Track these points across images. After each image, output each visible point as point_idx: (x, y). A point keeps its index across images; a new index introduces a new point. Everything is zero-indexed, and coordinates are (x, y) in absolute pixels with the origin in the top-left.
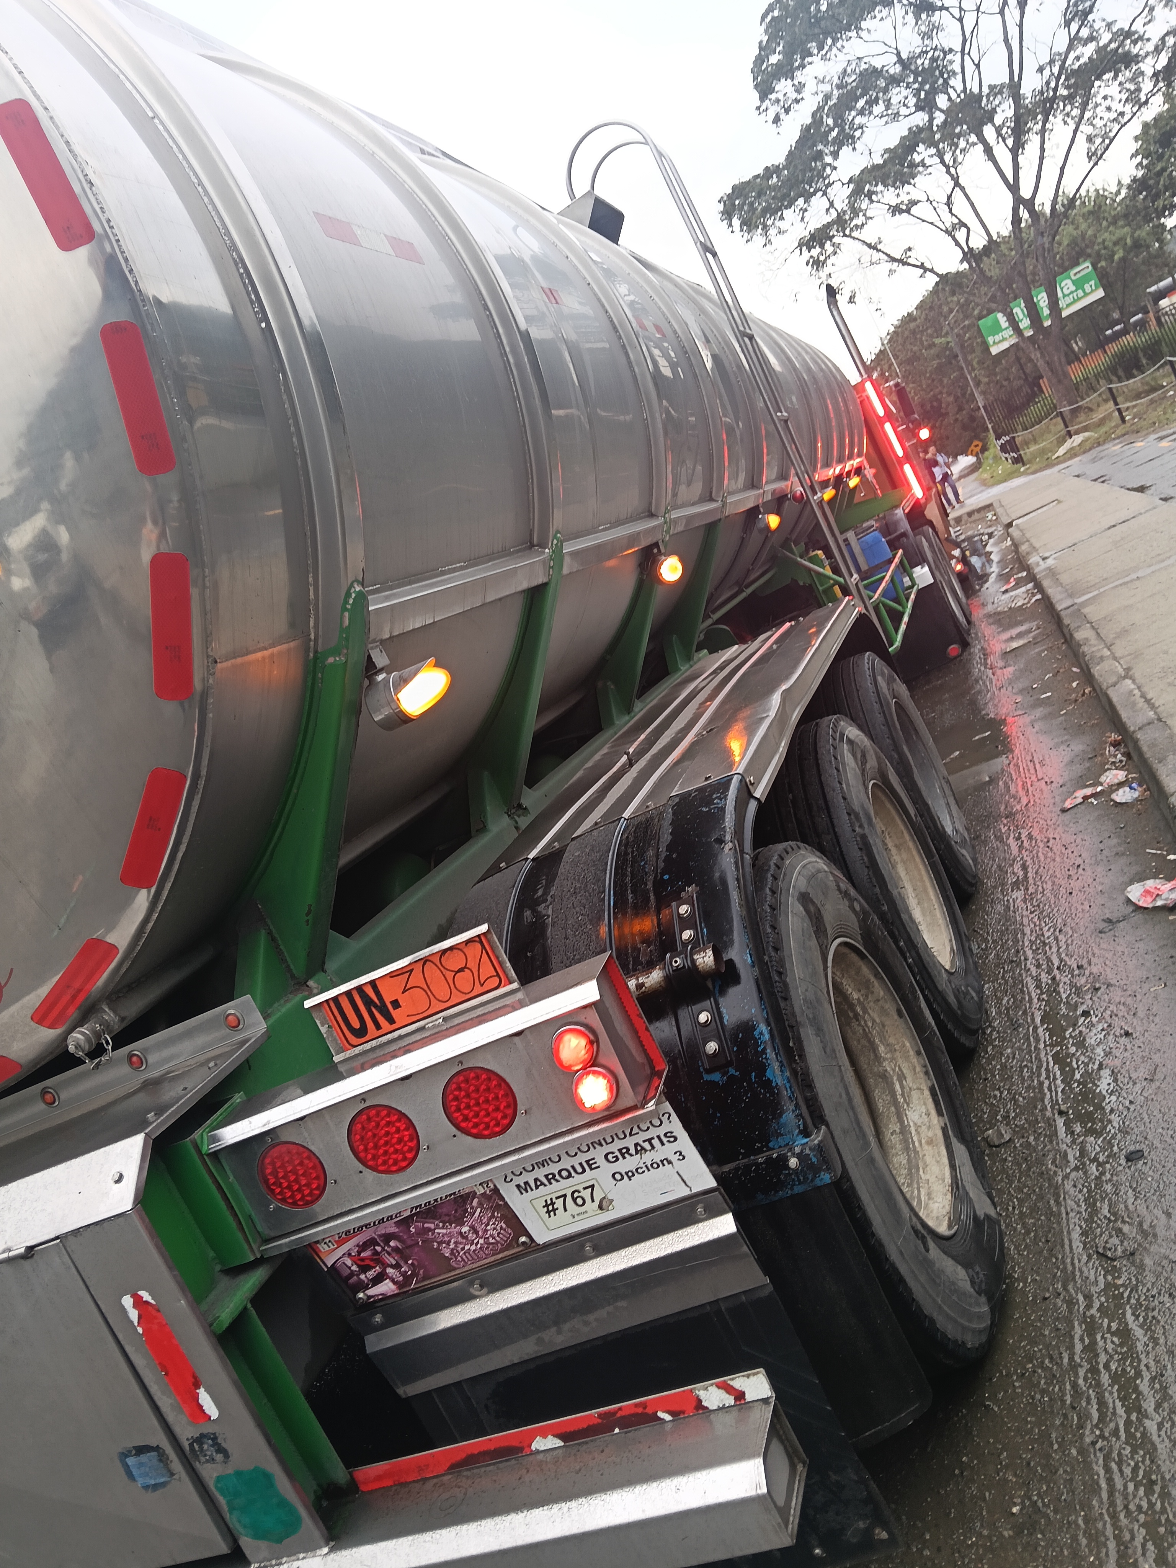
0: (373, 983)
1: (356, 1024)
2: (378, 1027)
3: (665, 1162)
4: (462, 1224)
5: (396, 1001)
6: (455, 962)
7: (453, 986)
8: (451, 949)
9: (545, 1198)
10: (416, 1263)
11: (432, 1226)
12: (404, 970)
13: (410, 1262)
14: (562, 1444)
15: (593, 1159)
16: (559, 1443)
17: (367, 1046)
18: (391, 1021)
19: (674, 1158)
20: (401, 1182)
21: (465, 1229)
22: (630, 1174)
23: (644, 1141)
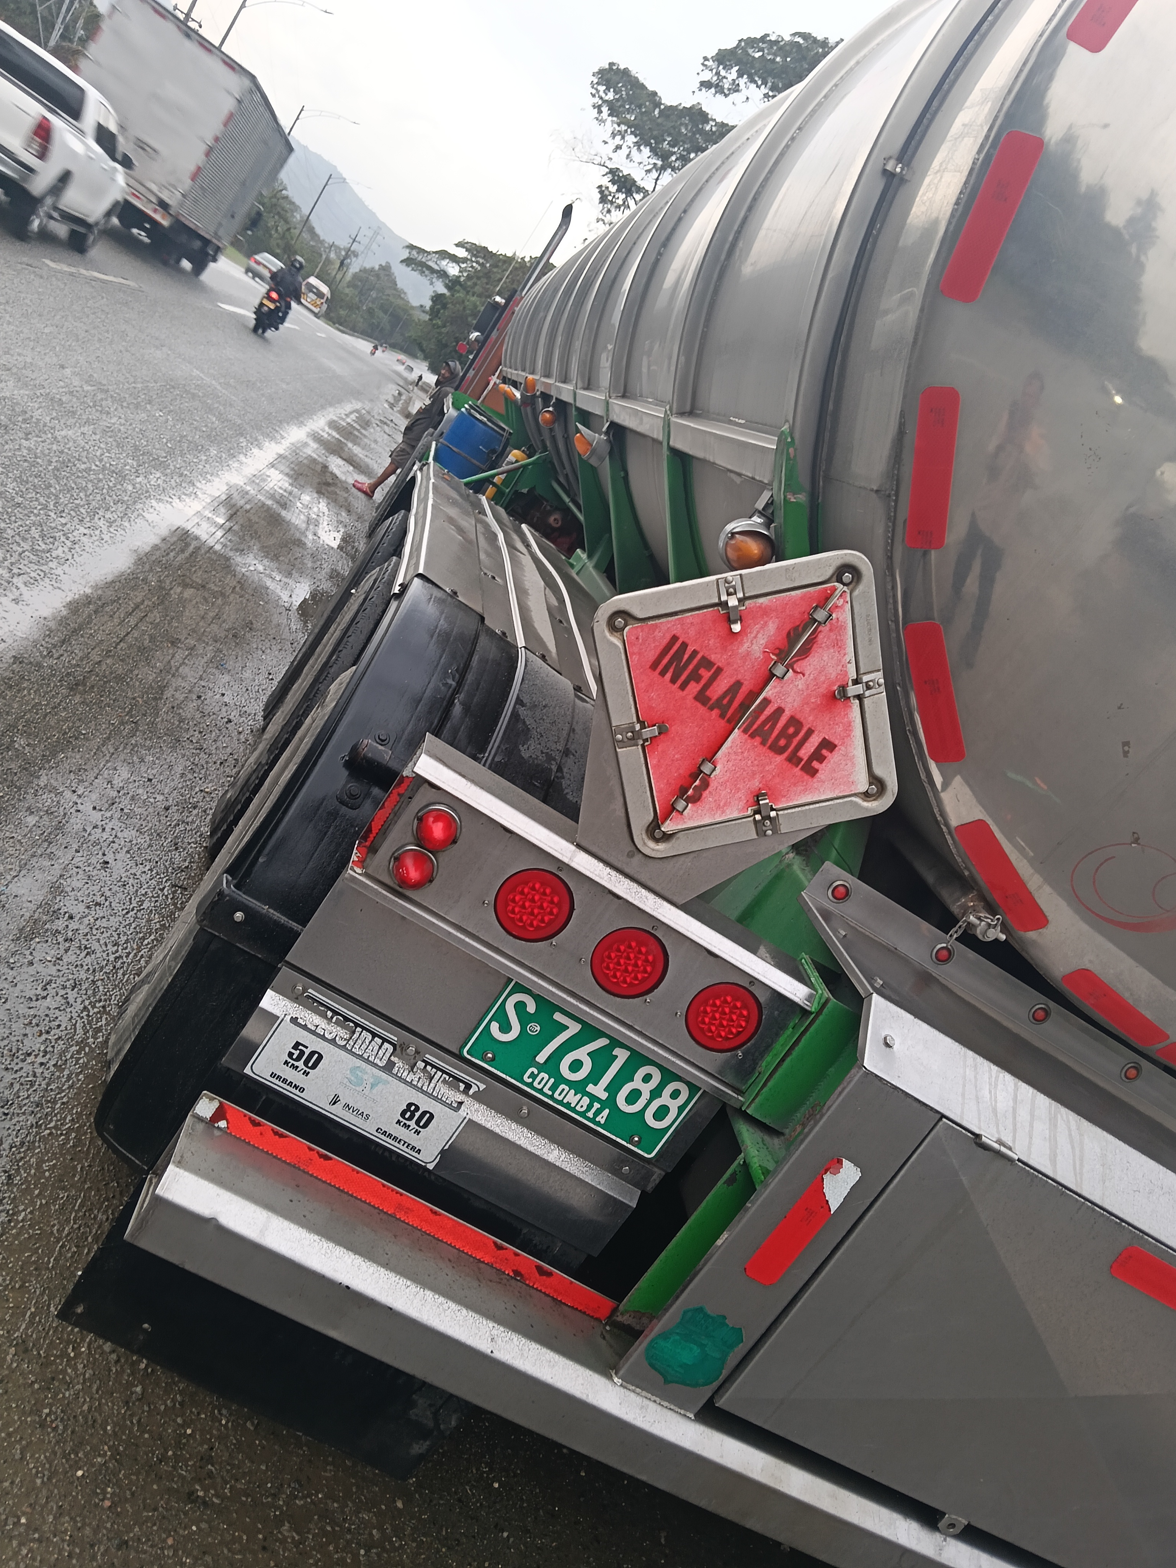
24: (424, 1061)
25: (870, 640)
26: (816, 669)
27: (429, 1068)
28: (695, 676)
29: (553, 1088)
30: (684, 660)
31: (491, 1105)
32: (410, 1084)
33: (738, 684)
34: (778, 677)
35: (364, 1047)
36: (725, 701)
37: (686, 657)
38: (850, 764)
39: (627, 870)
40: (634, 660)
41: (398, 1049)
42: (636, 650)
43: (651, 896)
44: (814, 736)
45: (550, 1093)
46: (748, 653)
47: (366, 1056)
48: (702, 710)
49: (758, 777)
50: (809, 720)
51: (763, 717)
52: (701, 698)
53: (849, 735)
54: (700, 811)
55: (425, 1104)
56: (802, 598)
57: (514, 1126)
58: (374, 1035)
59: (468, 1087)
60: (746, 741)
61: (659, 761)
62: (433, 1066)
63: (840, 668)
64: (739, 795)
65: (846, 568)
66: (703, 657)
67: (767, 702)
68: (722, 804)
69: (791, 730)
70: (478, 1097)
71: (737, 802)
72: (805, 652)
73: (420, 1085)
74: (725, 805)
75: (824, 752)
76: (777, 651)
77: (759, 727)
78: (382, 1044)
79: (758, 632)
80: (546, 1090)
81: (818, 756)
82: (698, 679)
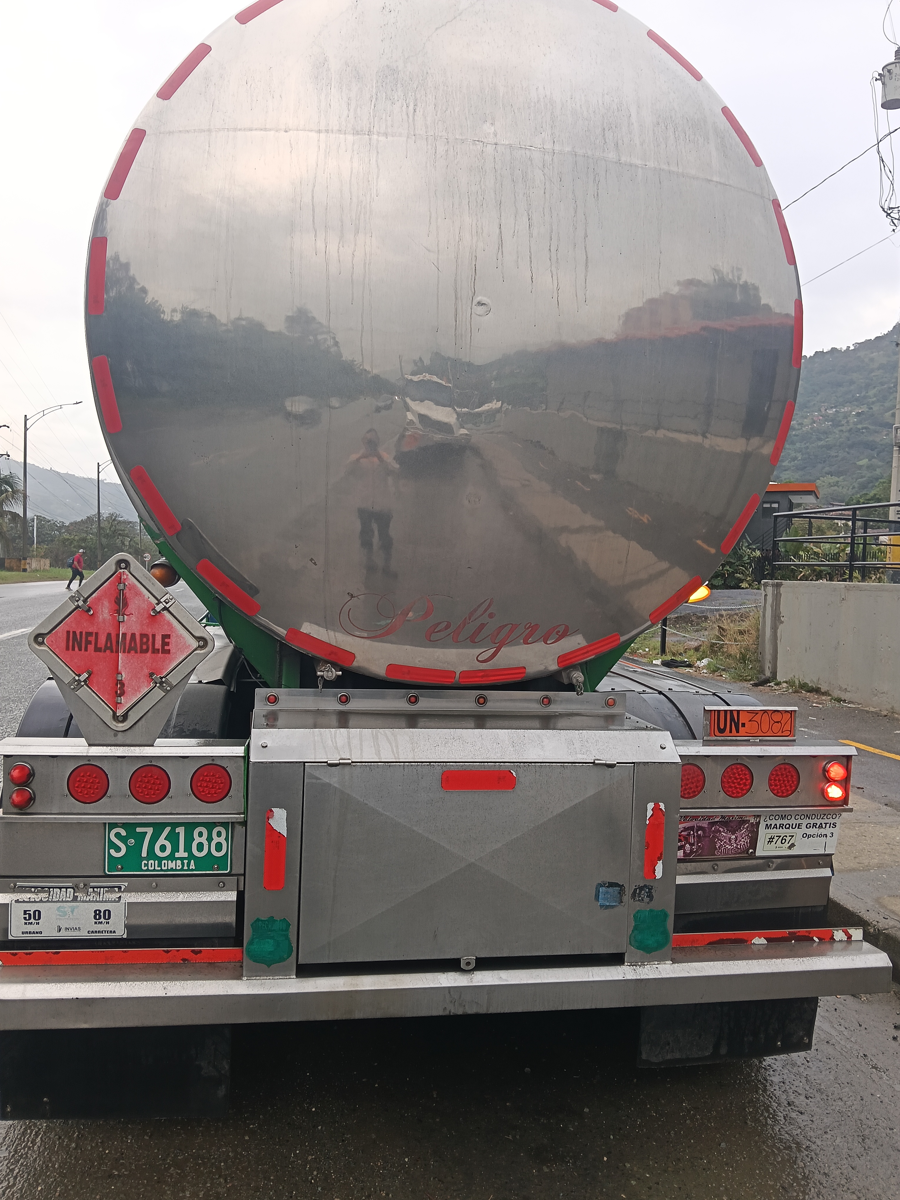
0: (738, 711)
1: (722, 727)
2: (731, 732)
3: (825, 836)
4: (733, 834)
5: (745, 723)
6: (776, 717)
7: (771, 728)
8: (778, 711)
9: (772, 835)
10: (701, 846)
11: (722, 830)
12: (754, 712)
13: (699, 844)
14: (767, 943)
15: (802, 824)
16: (765, 942)
17: (723, 738)
18: (738, 731)
19: (829, 835)
20: (733, 802)
21: (733, 837)
22: (810, 836)
23: (824, 823)
24: (91, 888)
25: (153, 584)
26: (136, 609)
27: (95, 889)
28: (88, 642)
29: (160, 865)
30: (79, 639)
31: (136, 891)
32: (90, 901)
33: (109, 635)
34: (122, 622)
35: (58, 896)
36: (109, 645)
37: (78, 637)
38: (182, 639)
39: (119, 743)
40: (57, 651)
41: (75, 888)
42: (55, 646)
43: (137, 748)
44: (156, 636)
45: (160, 868)
46: (104, 620)
47: (61, 900)
48: (101, 654)
49: (145, 668)
50: (149, 631)
51: (128, 642)
52: (97, 649)
53: (172, 627)
54: (128, 697)
55: (102, 907)
56: (110, 584)
57: (153, 894)
58: (60, 888)
59: (120, 888)
60: (128, 656)
61: (98, 687)
62: (97, 888)
63: (146, 602)
64: (142, 680)
65: (119, 562)
66: (86, 632)
67: (124, 635)
68: (136, 688)
69: (145, 640)
70: (128, 890)
71: (143, 684)
72: (126, 605)
73: (94, 900)
74: (138, 688)
75: (166, 640)
76: (116, 612)
77: (129, 647)
78: (66, 890)
79: (102, 609)
80: (157, 868)
81: (165, 644)
82: (90, 643)
